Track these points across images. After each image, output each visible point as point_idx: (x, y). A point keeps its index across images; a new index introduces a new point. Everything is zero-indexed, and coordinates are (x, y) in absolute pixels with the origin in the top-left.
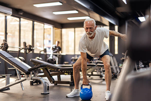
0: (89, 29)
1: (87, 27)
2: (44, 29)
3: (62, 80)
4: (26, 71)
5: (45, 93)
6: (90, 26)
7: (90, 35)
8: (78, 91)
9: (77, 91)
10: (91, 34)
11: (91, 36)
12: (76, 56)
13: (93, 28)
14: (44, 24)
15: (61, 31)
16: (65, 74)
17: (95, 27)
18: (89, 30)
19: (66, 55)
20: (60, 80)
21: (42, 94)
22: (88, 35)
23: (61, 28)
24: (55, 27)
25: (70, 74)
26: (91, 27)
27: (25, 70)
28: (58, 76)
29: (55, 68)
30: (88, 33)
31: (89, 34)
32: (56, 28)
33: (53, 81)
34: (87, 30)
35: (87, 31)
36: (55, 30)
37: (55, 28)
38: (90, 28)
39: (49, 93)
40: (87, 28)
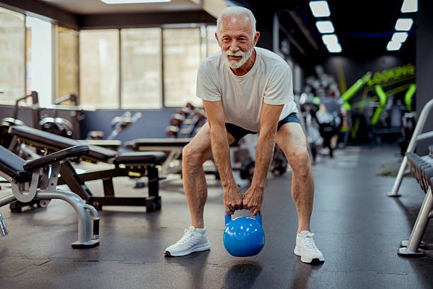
0: (234, 41)
1: (230, 33)
2: (26, 29)
3: (117, 195)
4: (16, 170)
5: (86, 244)
6: (239, 33)
7: (238, 61)
8: (203, 233)
9: (199, 235)
10: (239, 58)
11: (240, 64)
12: (128, 114)
13: (249, 38)
14: (25, 15)
15: (78, 37)
16: (131, 174)
17: (254, 36)
18: (234, 43)
19: (98, 111)
20: (113, 193)
21: (75, 247)
22: (230, 60)
23: (75, 29)
24: (60, 25)
25: (146, 173)
26: (241, 36)
27: (13, 169)
28: (104, 182)
29: (98, 155)
30: (229, 52)
31: (234, 56)
32: (61, 29)
33: (89, 196)
34: (227, 46)
35: (228, 48)
36: (59, 32)
37: (58, 29)
38: (239, 38)
39: (97, 244)
40: (228, 39)
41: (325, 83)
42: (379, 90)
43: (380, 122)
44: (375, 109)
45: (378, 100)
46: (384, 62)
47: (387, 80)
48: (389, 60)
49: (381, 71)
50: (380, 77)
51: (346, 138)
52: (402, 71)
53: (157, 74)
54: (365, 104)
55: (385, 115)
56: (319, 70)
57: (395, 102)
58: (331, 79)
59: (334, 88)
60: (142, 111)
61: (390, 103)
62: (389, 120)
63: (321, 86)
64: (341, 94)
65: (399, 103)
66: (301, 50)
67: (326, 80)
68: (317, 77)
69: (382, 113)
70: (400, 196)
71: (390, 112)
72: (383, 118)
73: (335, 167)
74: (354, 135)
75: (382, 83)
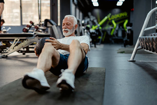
41: (92, 19)
42: (113, 22)
43: (113, 35)
44: (112, 29)
45: (113, 26)
46: (115, 11)
47: (117, 18)
48: (117, 10)
49: (114, 15)
50: (114, 17)
51: (100, 41)
52: (122, 15)
53: (19, 11)
54: (108, 27)
55: (115, 32)
56: (90, 14)
57: (119, 27)
58: (94, 18)
59: (95, 21)
60: (11, 27)
61: (118, 27)
62: (117, 34)
63: (90, 20)
64: (98, 23)
65: (121, 27)
66: (82, 5)
67: (92, 18)
68: (89, 17)
69: (114, 32)
70: (135, 61)
71: (117, 31)
72: (115, 33)
73: (97, 50)
74: (103, 40)
75: (114, 19)
